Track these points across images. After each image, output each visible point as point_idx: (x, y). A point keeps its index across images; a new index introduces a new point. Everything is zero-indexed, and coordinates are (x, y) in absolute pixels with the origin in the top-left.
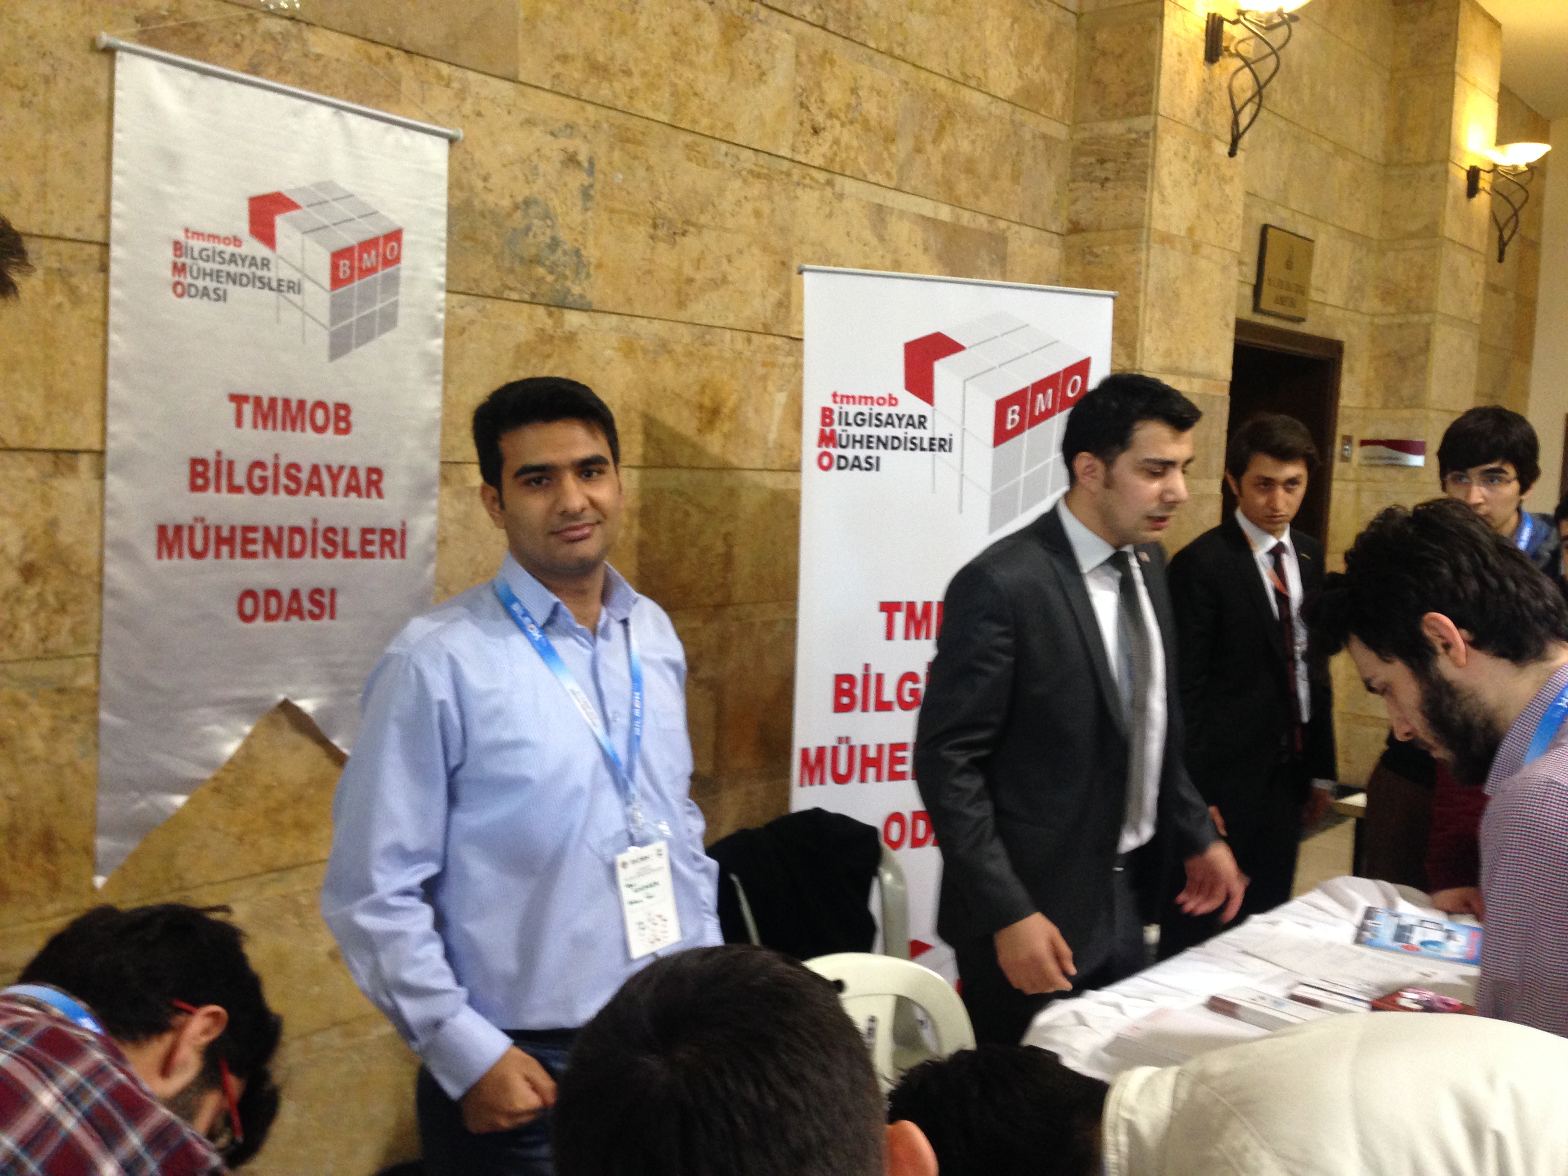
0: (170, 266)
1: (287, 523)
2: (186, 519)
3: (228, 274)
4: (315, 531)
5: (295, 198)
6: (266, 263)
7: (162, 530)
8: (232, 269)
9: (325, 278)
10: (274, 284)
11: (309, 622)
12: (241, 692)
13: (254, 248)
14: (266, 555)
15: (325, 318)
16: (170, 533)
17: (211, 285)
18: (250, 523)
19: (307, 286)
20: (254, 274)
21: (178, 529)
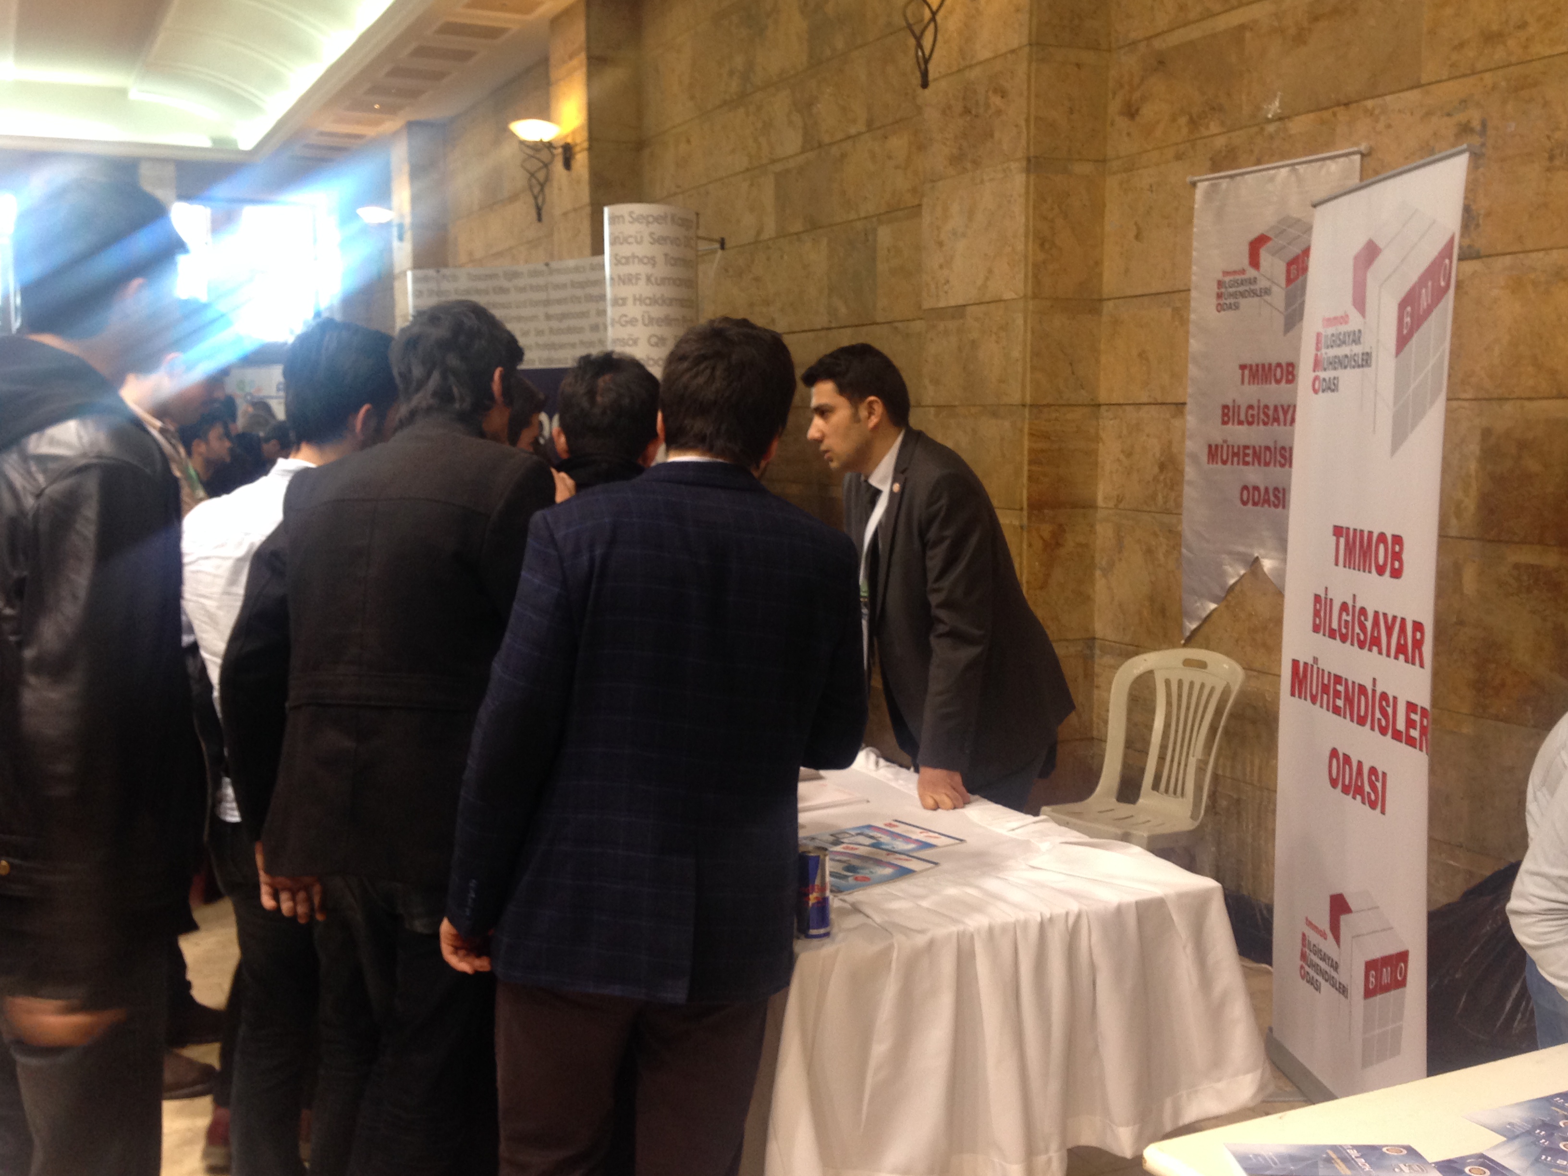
0: (1215, 295)
1: (1263, 444)
2: (1219, 441)
3: (1240, 292)
4: (1275, 448)
5: (1269, 235)
6: (1254, 281)
7: (1210, 446)
8: (1241, 289)
9: (1282, 281)
10: (1258, 292)
11: (1273, 508)
12: (1241, 549)
13: (1251, 273)
14: (1253, 464)
15: (1282, 307)
16: (1213, 447)
17: (1232, 301)
18: (1247, 443)
19: (1275, 289)
20: (1250, 289)
21: (1217, 446)
